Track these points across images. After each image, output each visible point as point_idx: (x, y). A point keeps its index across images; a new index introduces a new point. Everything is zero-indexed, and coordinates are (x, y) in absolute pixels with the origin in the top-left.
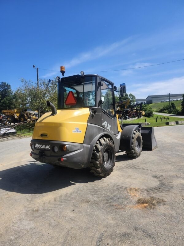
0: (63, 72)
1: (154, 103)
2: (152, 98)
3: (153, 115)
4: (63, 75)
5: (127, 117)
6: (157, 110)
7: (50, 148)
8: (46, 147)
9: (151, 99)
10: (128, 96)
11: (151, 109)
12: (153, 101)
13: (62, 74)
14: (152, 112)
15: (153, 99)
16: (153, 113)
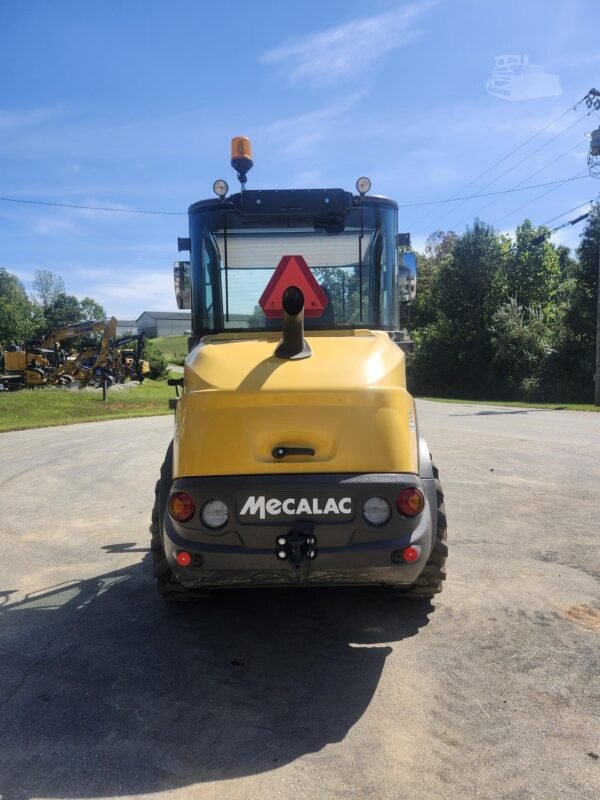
0: (242, 165)
1: (164, 336)
2: (156, 319)
3: (167, 374)
4: (243, 179)
5: (111, 377)
6: (175, 359)
7: (349, 511)
8: (322, 506)
9: (151, 323)
10: (81, 306)
11: (160, 354)
12: (160, 332)
13: (235, 173)
14: (162, 363)
15: (159, 322)
16: (167, 369)
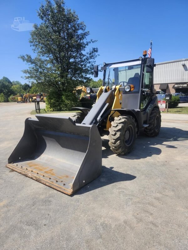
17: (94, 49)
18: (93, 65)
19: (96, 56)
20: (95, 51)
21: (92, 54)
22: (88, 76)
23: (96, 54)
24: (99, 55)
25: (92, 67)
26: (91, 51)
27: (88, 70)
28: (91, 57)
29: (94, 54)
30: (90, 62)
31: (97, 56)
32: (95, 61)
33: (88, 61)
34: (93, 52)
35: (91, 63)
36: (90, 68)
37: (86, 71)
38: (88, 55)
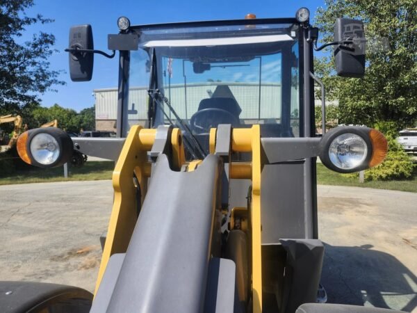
17: (45, 35)
18: (42, 71)
19: (51, 52)
20: (47, 41)
21: (39, 46)
22: (30, 93)
23: (51, 48)
24: (57, 51)
25: (40, 74)
26: (38, 39)
27: (31, 81)
28: (37, 54)
29: (43, 46)
30: (34, 64)
31: (54, 52)
32: (48, 63)
33: (30, 60)
34: (41, 43)
35: (37, 65)
36: (36, 75)
37: (26, 82)
38: (30, 48)
